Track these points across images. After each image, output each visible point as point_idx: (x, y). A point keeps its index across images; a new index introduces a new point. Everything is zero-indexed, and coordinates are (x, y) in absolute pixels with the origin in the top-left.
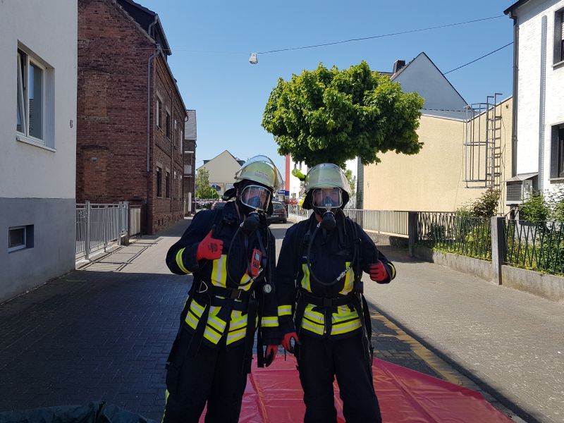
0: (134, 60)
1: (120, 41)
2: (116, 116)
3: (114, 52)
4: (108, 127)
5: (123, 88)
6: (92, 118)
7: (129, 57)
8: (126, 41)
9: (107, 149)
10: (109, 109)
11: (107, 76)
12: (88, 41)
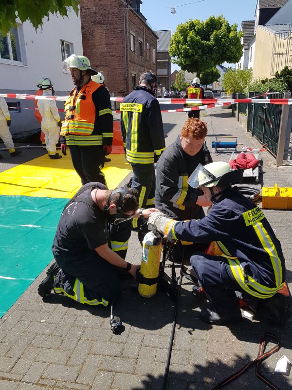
0: (117, 16)
1: (109, 6)
2: (110, 48)
3: (107, 13)
4: (107, 55)
5: (113, 32)
6: (99, 50)
7: (114, 14)
8: (113, 5)
9: (107, 66)
10: (107, 44)
11: (104, 27)
12: (95, 8)
